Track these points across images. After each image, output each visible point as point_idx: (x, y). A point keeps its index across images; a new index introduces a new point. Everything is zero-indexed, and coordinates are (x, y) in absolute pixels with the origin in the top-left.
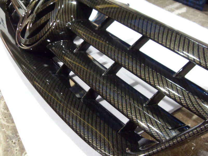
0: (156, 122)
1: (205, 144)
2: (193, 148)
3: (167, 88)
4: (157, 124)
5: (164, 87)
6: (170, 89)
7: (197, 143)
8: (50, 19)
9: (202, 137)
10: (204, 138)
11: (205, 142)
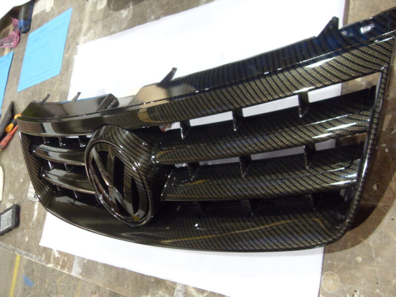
0: (341, 171)
1: (394, 134)
2: (387, 150)
3: (326, 130)
4: (344, 172)
5: (322, 133)
6: (330, 128)
7: (385, 142)
8: (132, 177)
9: (384, 129)
10: (387, 129)
11: (390, 132)
